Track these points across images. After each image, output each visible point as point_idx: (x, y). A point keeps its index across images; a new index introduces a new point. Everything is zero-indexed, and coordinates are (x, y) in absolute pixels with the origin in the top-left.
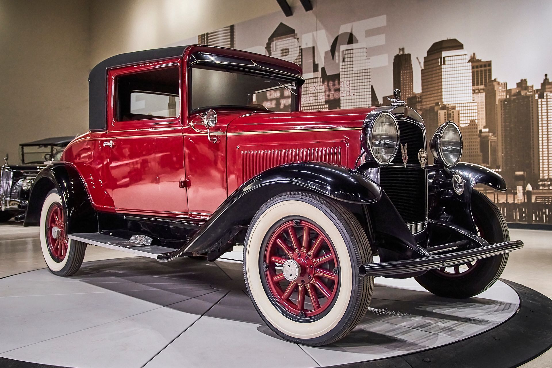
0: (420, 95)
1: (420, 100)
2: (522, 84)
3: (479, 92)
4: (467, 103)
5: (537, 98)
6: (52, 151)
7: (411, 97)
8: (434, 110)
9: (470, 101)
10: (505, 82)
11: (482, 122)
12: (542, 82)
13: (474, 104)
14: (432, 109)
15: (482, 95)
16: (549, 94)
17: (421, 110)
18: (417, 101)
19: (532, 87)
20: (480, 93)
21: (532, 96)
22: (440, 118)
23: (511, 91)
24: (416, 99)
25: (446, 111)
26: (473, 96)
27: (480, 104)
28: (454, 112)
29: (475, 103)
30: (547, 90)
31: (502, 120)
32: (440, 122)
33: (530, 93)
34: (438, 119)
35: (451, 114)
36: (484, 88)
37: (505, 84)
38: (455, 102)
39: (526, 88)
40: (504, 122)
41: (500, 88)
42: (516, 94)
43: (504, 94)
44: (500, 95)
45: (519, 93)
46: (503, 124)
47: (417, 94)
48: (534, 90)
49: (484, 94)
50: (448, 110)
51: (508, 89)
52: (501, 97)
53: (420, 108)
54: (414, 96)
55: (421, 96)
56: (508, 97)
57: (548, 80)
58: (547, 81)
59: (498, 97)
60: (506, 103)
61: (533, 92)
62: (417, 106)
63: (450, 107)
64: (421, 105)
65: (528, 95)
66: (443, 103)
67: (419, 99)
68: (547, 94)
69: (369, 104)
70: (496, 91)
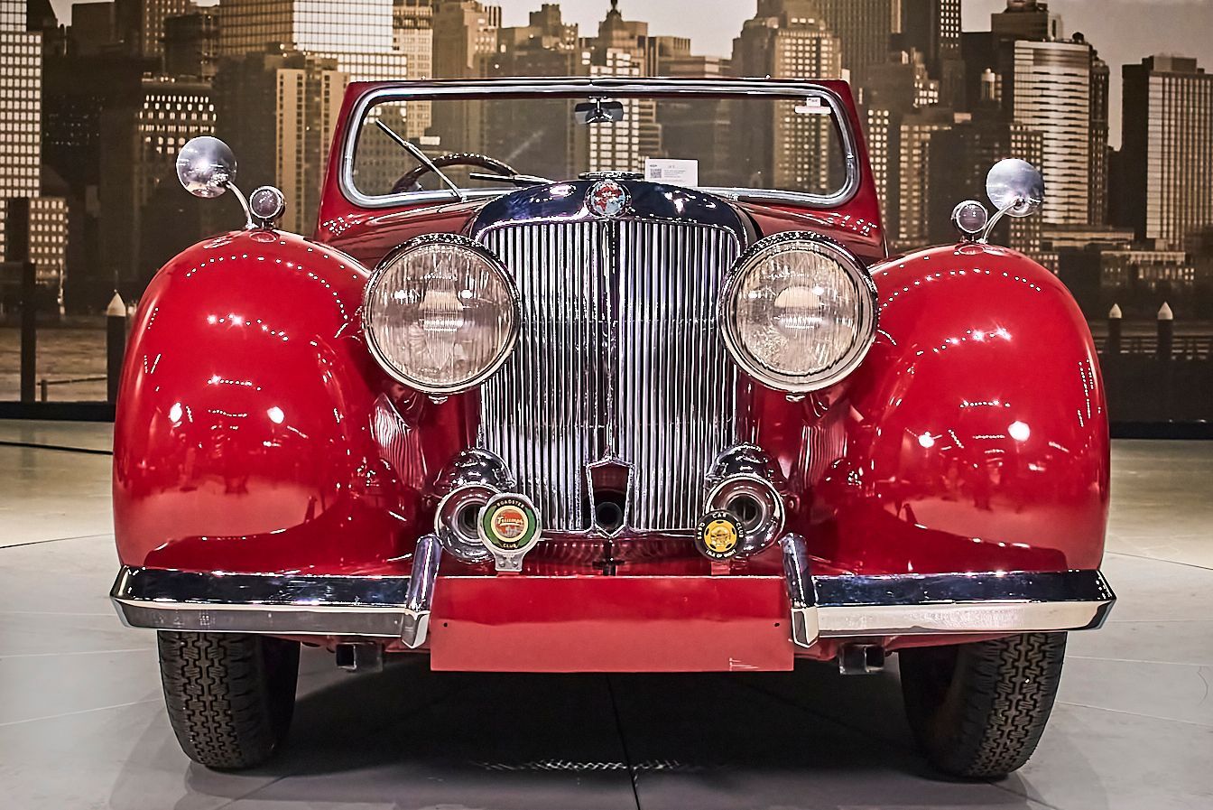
0: (216, 14)
1: (212, 27)
2: (546, 18)
3: (416, 27)
4: (376, 54)
5: (586, 62)
7: (179, 15)
8: (263, 65)
9: (384, 51)
10: (495, 4)
11: (419, 116)
12: (604, 19)
13: (398, 61)
14: (255, 61)
15: (424, 37)
16: (619, 56)
17: (215, 61)
18: (201, 31)
19: (575, 28)
20: (419, 29)
21: (573, 55)
22: (281, 91)
23: (514, 32)
24: (201, 24)
25: (302, 72)
26: (396, 36)
27: (416, 61)
28: (331, 78)
29: (400, 56)
30: (615, 43)
31: (482, 114)
32: (281, 106)
33: (568, 47)
34: (276, 95)
35: (319, 83)
36: (431, 14)
37: (497, 10)
38: (334, 49)
39: (558, 30)
40: (489, 122)
41: (481, 21)
42: (527, 43)
43: (494, 40)
44: (480, 42)
45: (536, 43)
46: (487, 127)
47: (203, 8)
48: (581, 39)
49: (431, 31)
50: (309, 71)
51: (503, 26)
52: (482, 47)
53: (211, 55)
54: (188, 13)
55: (216, 18)
56: (503, 49)
57: (620, 14)
58: (615, 17)
59: (472, 49)
60: (497, 66)
61: (577, 45)
62: (201, 46)
63: (316, 62)
64: (217, 47)
65: (563, 52)
66: (295, 47)
67: (208, 24)
68: (614, 55)
69: (18, 21)
70: (467, 27)
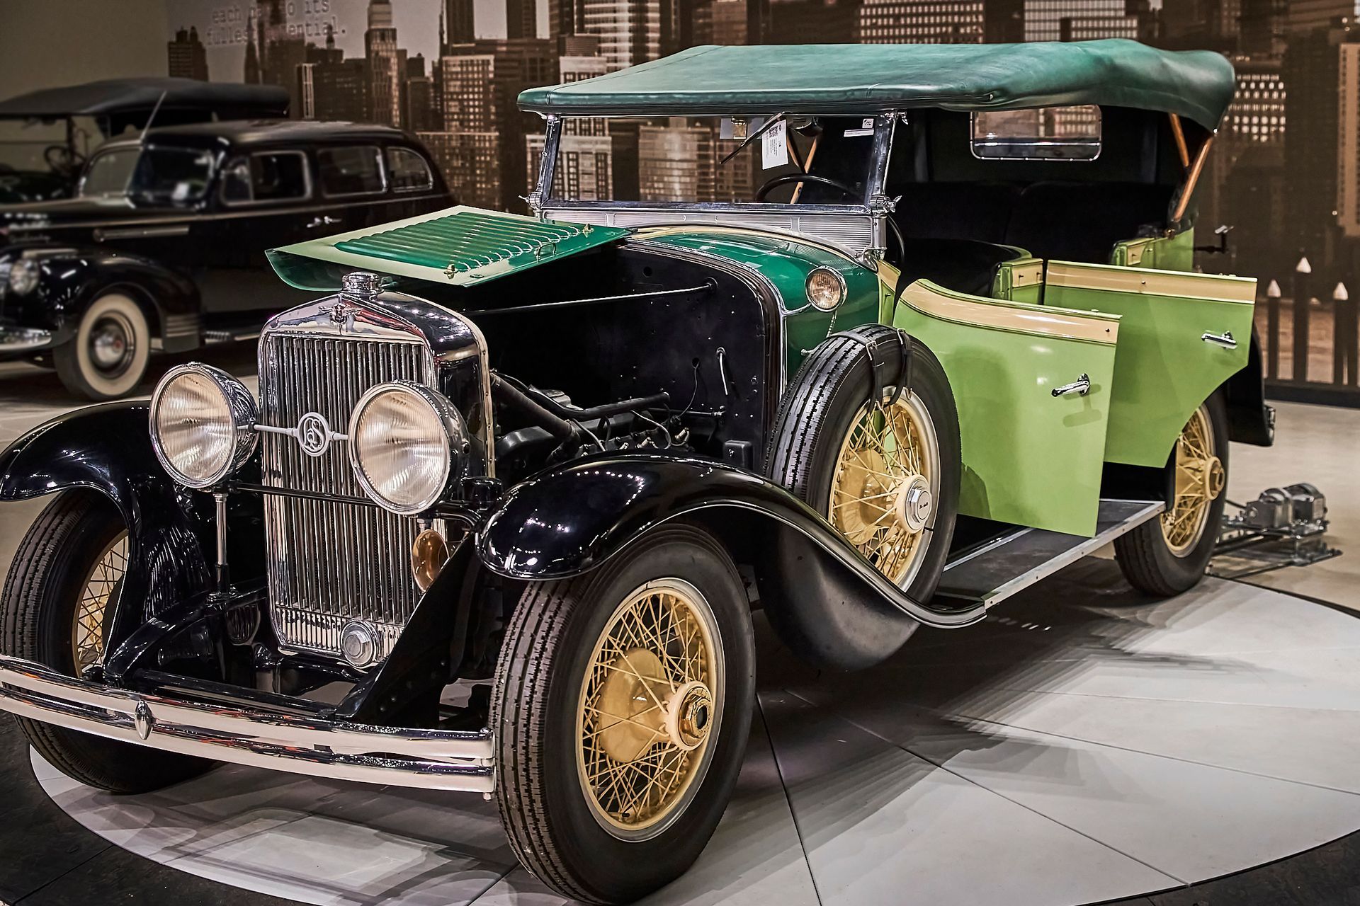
6: (70, 139)
